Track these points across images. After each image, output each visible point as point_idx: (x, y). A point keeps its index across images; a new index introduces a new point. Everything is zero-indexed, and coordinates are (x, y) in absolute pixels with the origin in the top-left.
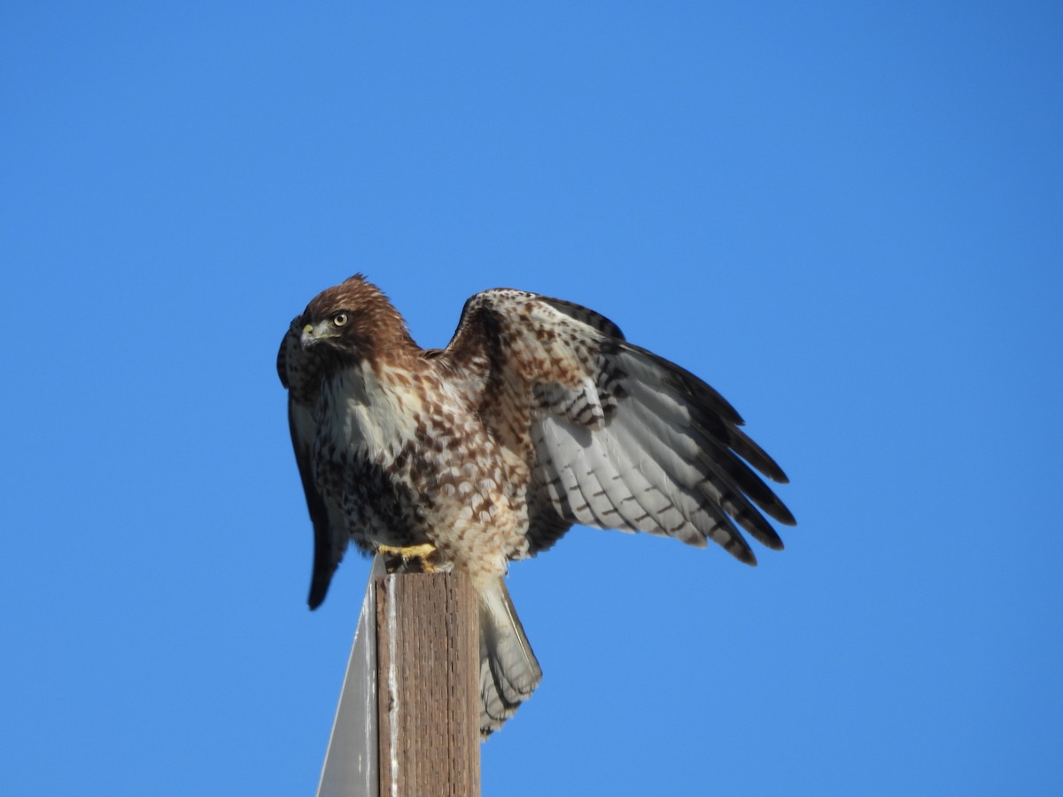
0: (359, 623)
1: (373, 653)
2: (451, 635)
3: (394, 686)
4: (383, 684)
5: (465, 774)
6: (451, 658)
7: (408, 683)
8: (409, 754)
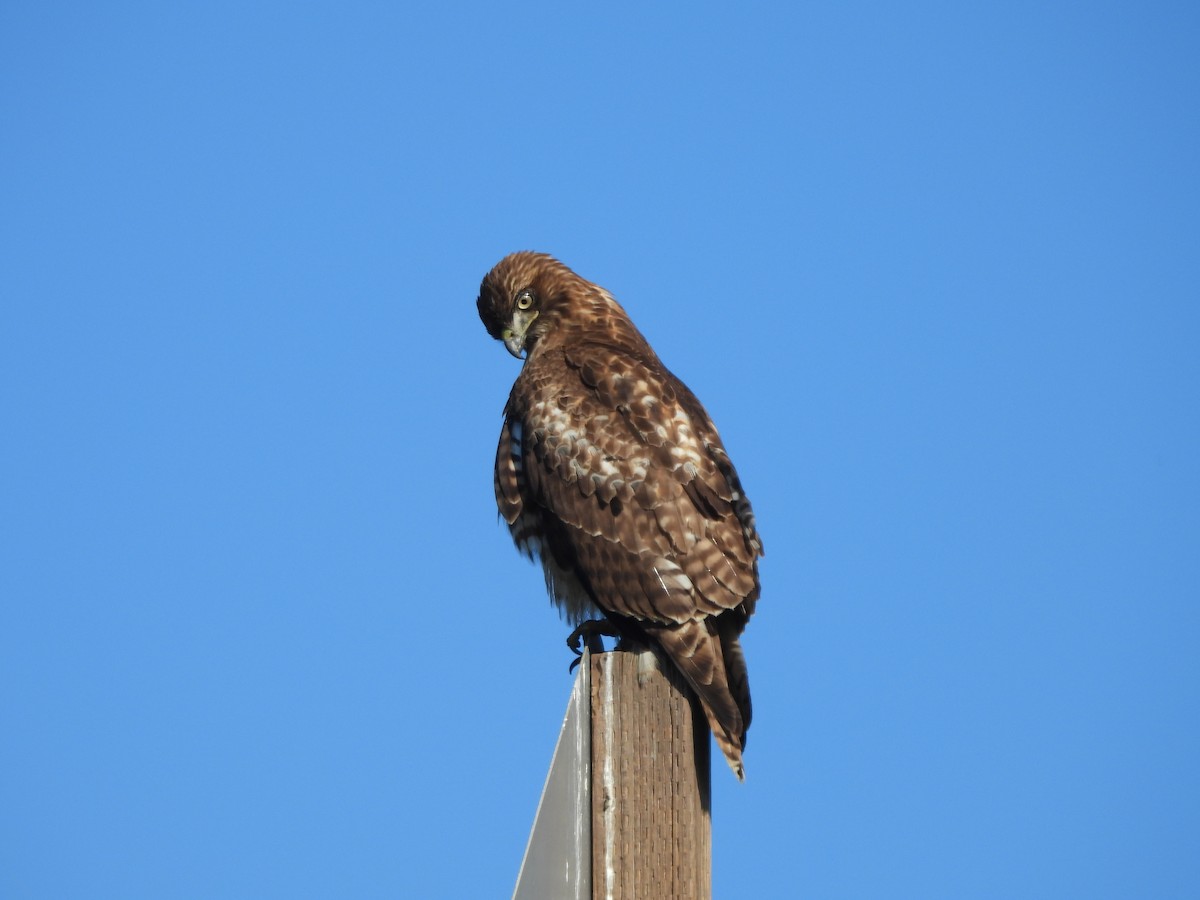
0: (568, 708)
1: (586, 743)
2: (676, 723)
3: (609, 781)
4: (597, 780)
5: (692, 884)
6: (676, 750)
7: (626, 778)
8: (627, 861)
